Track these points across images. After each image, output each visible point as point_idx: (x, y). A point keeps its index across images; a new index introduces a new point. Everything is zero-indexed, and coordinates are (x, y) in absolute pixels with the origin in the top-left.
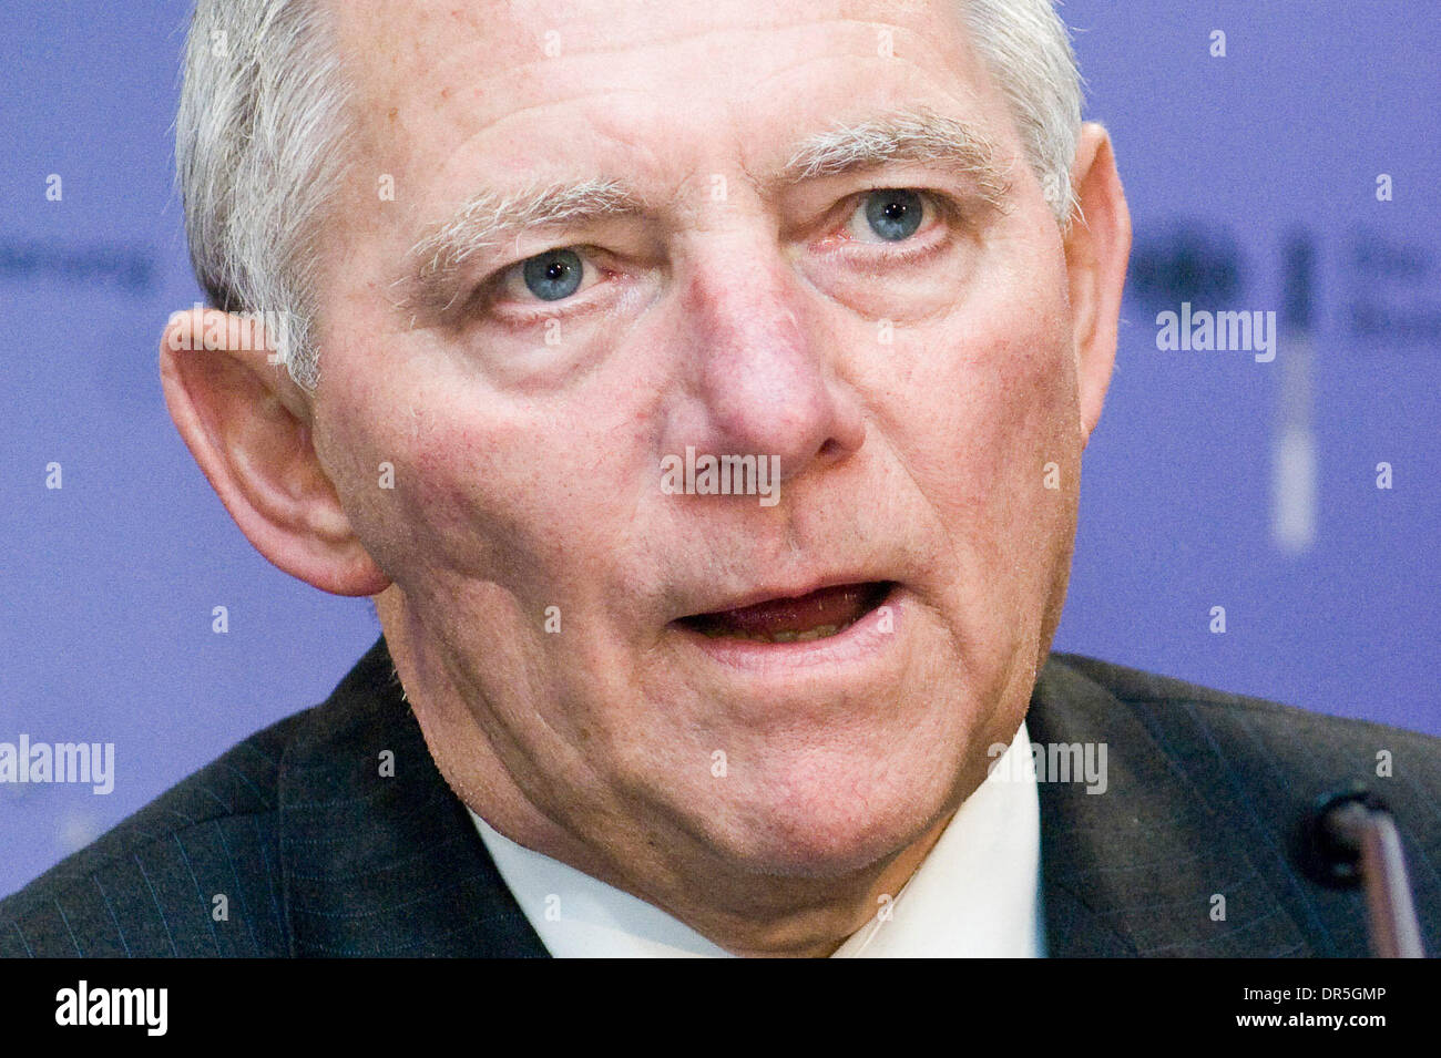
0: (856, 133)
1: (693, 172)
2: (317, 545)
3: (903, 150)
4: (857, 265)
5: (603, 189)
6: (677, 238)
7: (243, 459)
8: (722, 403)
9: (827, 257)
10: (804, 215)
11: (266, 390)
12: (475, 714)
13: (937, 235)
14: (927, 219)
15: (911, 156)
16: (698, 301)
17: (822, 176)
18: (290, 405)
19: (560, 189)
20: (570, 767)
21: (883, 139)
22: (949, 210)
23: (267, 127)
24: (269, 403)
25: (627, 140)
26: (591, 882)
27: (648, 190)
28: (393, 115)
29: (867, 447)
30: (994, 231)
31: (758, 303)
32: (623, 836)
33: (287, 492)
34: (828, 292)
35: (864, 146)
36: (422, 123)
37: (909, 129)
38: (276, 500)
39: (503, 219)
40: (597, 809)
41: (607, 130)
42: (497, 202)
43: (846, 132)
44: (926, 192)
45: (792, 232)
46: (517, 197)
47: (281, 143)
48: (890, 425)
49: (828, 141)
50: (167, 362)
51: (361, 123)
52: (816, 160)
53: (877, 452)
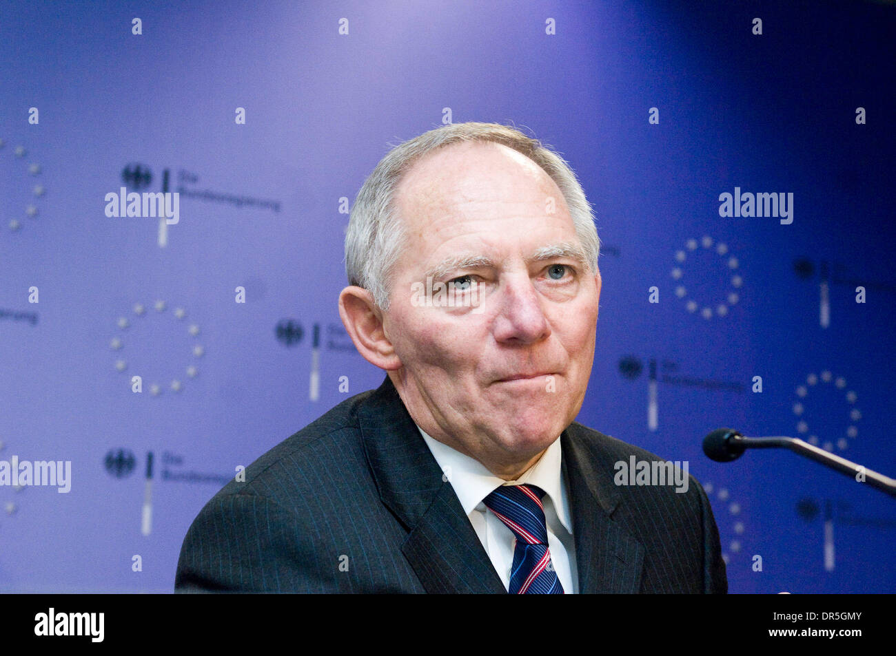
0: (554, 248)
1: (508, 255)
2: (380, 355)
3: (566, 254)
4: (550, 285)
5: (483, 258)
6: (502, 274)
7: (360, 330)
8: (516, 321)
9: (541, 282)
10: (536, 271)
11: (370, 310)
12: (428, 405)
13: (571, 278)
14: (566, 273)
15: (567, 255)
16: (509, 291)
17: (543, 260)
18: (376, 314)
19: (471, 258)
20: (459, 420)
21: (561, 250)
22: (574, 272)
23: (380, 236)
24: (369, 314)
25: (491, 245)
26: (458, 453)
27: (495, 259)
28: (421, 235)
29: (551, 336)
30: (582, 279)
31: (527, 293)
32: (473, 439)
33: (371, 339)
34: (540, 292)
35: (555, 252)
36: (430, 238)
37: (567, 248)
38: (368, 341)
39: (455, 265)
40: (467, 432)
41: (485, 242)
42: (453, 261)
43: (551, 247)
44: (567, 266)
45: (532, 275)
46: (459, 259)
47: (385, 242)
48: (557, 330)
49: (546, 249)
50: (340, 300)
51: (409, 238)
52: (542, 255)
53: (553, 338)
